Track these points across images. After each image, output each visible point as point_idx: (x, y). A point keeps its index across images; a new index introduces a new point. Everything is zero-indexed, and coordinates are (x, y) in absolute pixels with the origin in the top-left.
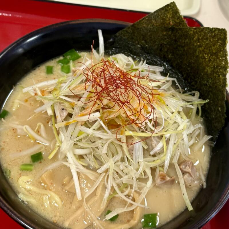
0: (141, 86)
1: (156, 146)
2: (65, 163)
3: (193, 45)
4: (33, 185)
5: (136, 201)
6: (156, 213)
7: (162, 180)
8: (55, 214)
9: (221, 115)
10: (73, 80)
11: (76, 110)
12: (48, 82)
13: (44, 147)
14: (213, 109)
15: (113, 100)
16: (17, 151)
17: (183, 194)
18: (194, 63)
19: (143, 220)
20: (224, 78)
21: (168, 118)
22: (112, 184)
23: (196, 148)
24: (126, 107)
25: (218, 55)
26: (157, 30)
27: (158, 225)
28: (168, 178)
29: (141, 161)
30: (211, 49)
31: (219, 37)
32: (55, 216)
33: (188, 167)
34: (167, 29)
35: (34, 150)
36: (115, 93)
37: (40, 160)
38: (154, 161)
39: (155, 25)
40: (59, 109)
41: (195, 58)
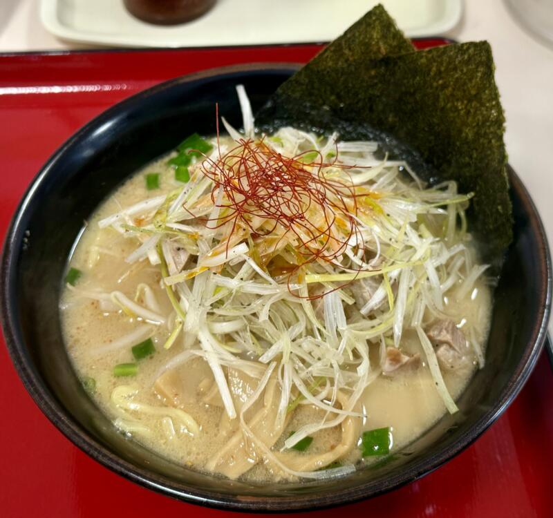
0: (326, 183)
1: (371, 296)
2: (198, 353)
3: (431, 86)
4: (140, 401)
5: (343, 408)
6: (386, 426)
7: (394, 363)
8: (188, 450)
9: (504, 220)
10: (190, 190)
11: (203, 246)
12: (147, 203)
13: (155, 329)
14: (488, 212)
15: (269, 214)
16: (105, 342)
17: (437, 384)
18: (438, 125)
19: (360, 442)
20: (499, 143)
21: (390, 239)
22: (293, 381)
23: (461, 294)
24: (299, 227)
25: (481, 98)
26: (356, 69)
27: (392, 448)
28: (405, 359)
29: (344, 329)
30: (466, 88)
31: (478, 59)
32: (189, 454)
33: (444, 332)
34: (376, 63)
35: (135, 337)
36: (272, 201)
37: (151, 353)
38: (373, 327)
39: (351, 59)
40: (170, 251)
41: (439, 113)
